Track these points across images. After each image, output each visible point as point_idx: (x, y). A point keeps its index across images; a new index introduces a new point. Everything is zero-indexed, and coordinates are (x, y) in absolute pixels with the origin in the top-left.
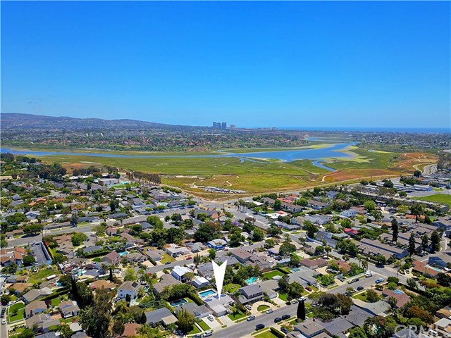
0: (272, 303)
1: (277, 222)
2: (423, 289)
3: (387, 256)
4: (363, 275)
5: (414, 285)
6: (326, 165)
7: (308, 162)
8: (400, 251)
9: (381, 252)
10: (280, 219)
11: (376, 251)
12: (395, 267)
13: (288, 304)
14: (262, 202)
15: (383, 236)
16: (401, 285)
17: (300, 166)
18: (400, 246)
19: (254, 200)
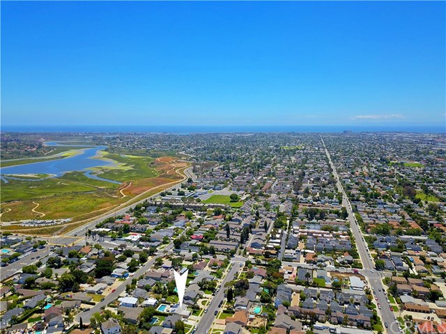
0: (205, 298)
2: (264, 263)
3: (233, 248)
4: (230, 265)
5: (260, 262)
7: (80, 174)
8: (237, 244)
9: (229, 247)
11: (226, 247)
12: (240, 254)
13: (213, 295)
14: (107, 228)
15: (218, 236)
16: (253, 264)
18: (235, 240)
19: (97, 227)
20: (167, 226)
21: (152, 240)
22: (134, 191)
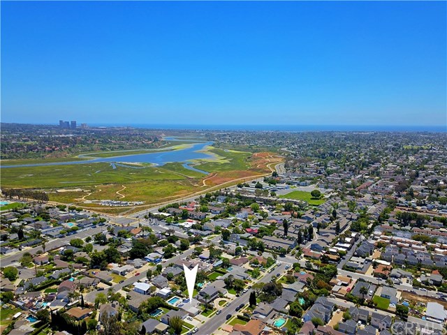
0: (227, 297)
1: (192, 230)
2: (316, 268)
3: (286, 247)
4: (275, 265)
5: (311, 266)
6: (195, 167)
7: (179, 165)
8: (292, 243)
9: (281, 245)
10: (193, 227)
11: (278, 245)
12: (292, 255)
13: (238, 296)
14: (168, 213)
15: (276, 232)
16: (302, 268)
17: (173, 169)
18: (290, 239)
19: (160, 211)
20: (228, 216)
21: (205, 228)
22: (216, 182)
